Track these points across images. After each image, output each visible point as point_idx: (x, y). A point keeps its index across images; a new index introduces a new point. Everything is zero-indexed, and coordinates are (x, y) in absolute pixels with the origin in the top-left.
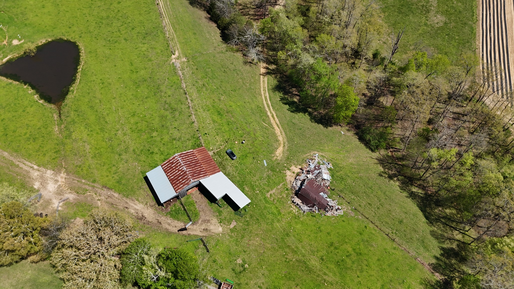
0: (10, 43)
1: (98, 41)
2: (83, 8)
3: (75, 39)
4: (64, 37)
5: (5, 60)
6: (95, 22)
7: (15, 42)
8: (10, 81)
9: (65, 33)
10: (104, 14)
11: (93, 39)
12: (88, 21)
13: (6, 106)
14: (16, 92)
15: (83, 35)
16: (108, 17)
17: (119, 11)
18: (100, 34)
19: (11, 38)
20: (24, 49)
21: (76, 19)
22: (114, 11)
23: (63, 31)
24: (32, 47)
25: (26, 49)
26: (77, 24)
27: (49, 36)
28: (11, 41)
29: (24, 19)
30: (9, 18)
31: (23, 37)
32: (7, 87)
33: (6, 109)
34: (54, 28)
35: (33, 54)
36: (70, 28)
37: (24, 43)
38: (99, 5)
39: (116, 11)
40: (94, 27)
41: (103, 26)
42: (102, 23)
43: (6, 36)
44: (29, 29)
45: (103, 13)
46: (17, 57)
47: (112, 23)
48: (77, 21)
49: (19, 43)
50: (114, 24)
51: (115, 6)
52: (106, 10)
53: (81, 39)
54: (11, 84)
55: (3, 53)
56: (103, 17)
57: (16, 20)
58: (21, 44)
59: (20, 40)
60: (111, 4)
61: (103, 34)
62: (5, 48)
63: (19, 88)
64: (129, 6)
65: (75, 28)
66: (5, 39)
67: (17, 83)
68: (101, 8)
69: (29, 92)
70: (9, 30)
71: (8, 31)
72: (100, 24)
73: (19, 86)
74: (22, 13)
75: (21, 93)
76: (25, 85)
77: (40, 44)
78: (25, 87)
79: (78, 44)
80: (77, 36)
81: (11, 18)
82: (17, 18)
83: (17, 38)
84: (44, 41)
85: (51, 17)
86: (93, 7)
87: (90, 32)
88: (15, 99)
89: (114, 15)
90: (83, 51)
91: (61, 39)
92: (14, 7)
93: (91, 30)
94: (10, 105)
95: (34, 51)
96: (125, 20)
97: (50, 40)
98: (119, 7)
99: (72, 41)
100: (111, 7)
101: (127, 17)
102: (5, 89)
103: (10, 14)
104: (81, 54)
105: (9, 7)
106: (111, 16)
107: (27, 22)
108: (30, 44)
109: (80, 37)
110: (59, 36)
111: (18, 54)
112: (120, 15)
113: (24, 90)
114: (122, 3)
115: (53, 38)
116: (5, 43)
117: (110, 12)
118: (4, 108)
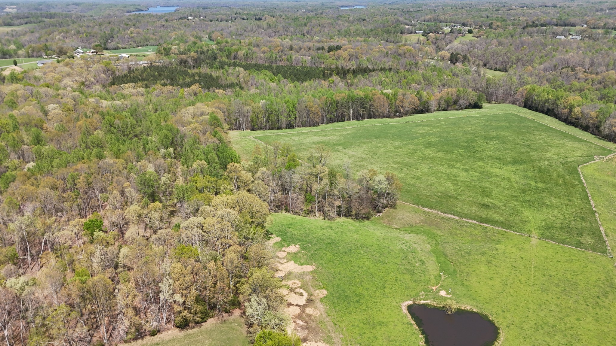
0: (437, 291)
1: (525, 343)
2: (531, 302)
3: (501, 324)
4: (490, 316)
5: (423, 302)
6: (535, 322)
7: (443, 293)
8: (413, 322)
9: (495, 314)
10: (551, 321)
11: (521, 337)
12: (528, 316)
13: (392, 341)
14: (410, 334)
15: (512, 327)
16: (554, 326)
17: (572, 328)
18: (532, 337)
19: (442, 287)
20: (445, 303)
21: (516, 308)
22: (565, 324)
23: (494, 311)
24: (454, 306)
25: (447, 305)
26: (514, 313)
27: (477, 306)
28: (440, 290)
29: (465, 278)
30: (453, 270)
31: (453, 293)
32: (406, 325)
33: (391, 343)
34: (487, 303)
35: (450, 313)
36: (503, 311)
37: (449, 298)
38: (553, 309)
39: (569, 325)
40: (530, 326)
41: (542, 331)
42: (543, 328)
43: (439, 283)
44: (463, 289)
45: (551, 319)
46: (434, 306)
47: (555, 335)
48: (516, 309)
49: (446, 296)
50: (556, 338)
51: (572, 320)
52: (556, 318)
53: (507, 329)
54: (411, 324)
55: (426, 295)
56: (548, 323)
57: (458, 275)
58: (446, 297)
59: (448, 294)
60: (567, 316)
61: (536, 339)
62: (430, 292)
63: (414, 333)
64: (589, 330)
65: (508, 315)
66: (437, 285)
67: (417, 328)
68: (552, 314)
69: (420, 343)
70: (446, 280)
71: (444, 281)
72: (540, 327)
73: (416, 332)
74: (467, 273)
75: (413, 339)
76: (422, 335)
77: (463, 308)
78: (421, 336)
79: (501, 331)
80: (504, 324)
81: (455, 272)
82: (460, 275)
83: (447, 290)
84: (468, 308)
85: (491, 291)
86: (544, 307)
87: (522, 328)
88: (404, 341)
89: (563, 329)
90: (500, 342)
91: (486, 316)
92: (465, 265)
93: (525, 328)
94: (396, 342)
95: (453, 311)
96: (574, 341)
97: (475, 310)
98: (575, 324)
99: (496, 324)
100: (565, 319)
101: (579, 340)
102: (404, 326)
103: (457, 269)
104: (496, 343)
105: (461, 263)
106: (559, 327)
107: (466, 283)
108: (454, 302)
109: (508, 327)
110: (486, 312)
111: (437, 304)
112: (571, 332)
113: (416, 338)
114: (582, 322)
115: (479, 311)
116: (434, 288)
117: (560, 323)
118: (390, 341)
